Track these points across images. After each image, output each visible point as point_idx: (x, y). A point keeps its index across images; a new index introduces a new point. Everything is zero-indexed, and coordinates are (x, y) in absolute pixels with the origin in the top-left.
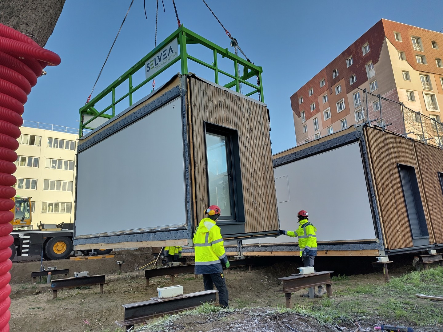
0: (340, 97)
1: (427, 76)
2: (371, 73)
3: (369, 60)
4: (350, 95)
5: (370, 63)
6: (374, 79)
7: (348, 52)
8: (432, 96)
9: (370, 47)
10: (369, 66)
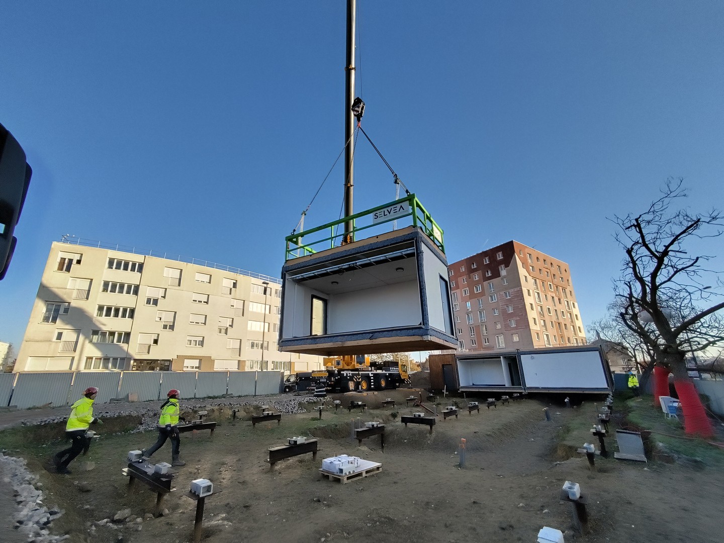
0: (477, 283)
1: (535, 280)
2: (503, 272)
3: (502, 264)
4: (486, 283)
5: (503, 266)
6: (505, 277)
7: (485, 254)
8: (538, 293)
9: (503, 256)
10: (501, 267)
